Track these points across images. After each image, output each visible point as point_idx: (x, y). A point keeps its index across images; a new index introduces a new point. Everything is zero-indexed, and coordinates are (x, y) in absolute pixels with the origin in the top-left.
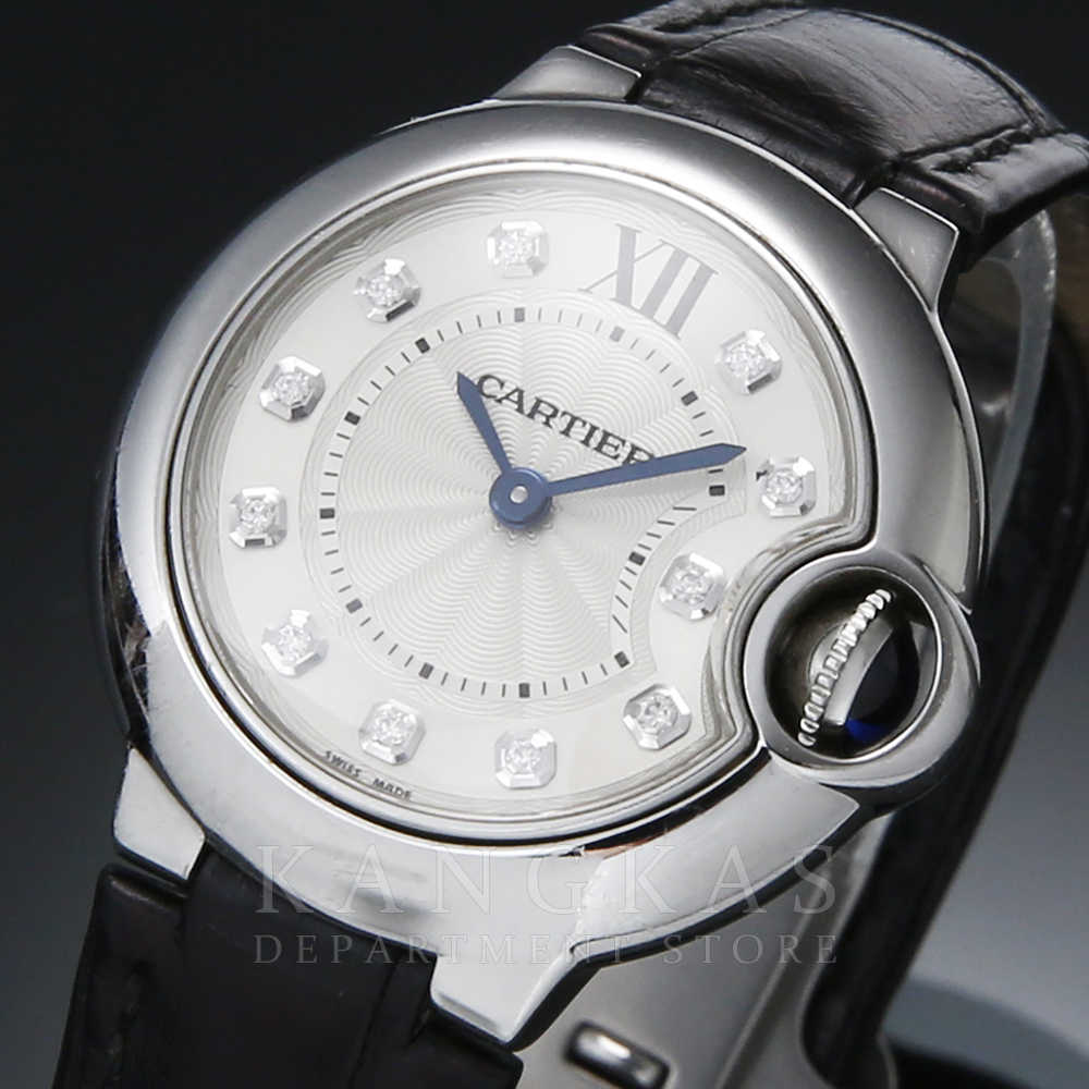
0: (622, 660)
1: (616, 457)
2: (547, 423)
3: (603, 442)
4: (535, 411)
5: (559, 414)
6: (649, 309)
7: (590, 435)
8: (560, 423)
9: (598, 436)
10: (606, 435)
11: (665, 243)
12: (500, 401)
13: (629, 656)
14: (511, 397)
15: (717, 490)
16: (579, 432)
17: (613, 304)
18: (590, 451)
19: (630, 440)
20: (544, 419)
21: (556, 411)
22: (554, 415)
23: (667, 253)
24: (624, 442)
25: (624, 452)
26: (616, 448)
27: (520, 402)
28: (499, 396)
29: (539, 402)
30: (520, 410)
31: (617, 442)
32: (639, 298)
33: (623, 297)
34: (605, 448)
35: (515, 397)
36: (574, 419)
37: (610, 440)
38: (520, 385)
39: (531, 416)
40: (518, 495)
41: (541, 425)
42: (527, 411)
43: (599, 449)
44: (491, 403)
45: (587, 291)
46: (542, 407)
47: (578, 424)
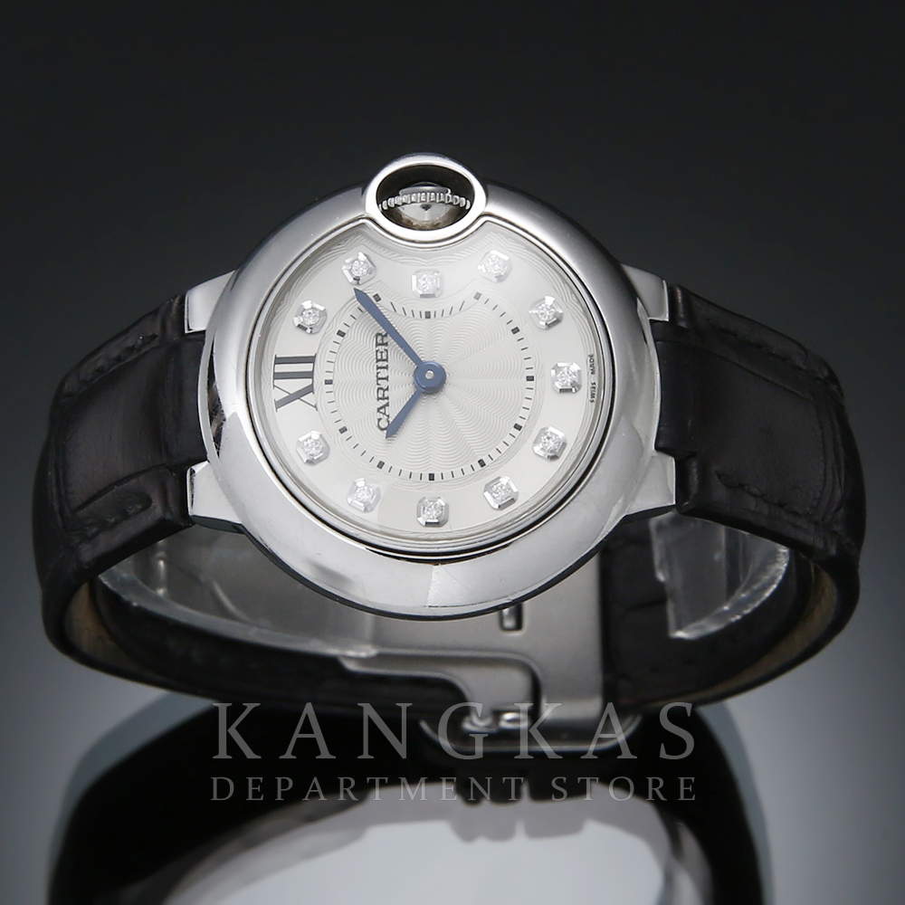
0: (478, 296)
1: (386, 350)
2: (387, 389)
3: (382, 360)
4: (383, 399)
5: (380, 386)
6: (310, 375)
7: (382, 368)
8: (383, 384)
9: (380, 364)
10: (378, 361)
11: (274, 386)
12: (388, 416)
14: (383, 412)
15: (377, 297)
16: (383, 373)
17: (316, 392)
18: (390, 363)
19: (375, 349)
20: (386, 392)
21: (379, 389)
22: (382, 389)
23: (278, 382)
24: (377, 351)
25: (382, 348)
26: (382, 353)
27: (384, 407)
28: (386, 417)
29: (379, 399)
30: (387, 405)
31: (379, 354)
33: (310, 389)
34: (384, 358)
35: (382, 410)
36: (378, 379)
37: (379, 357)
38: (376, 411)
39: (387, 398)
40: (430, 375)
41: (390, 391)
42: (386, 401)
43: (386, 360)
44: (391, 420)
45: (315, 407)
46: (380, 396)
47: (380, 376)
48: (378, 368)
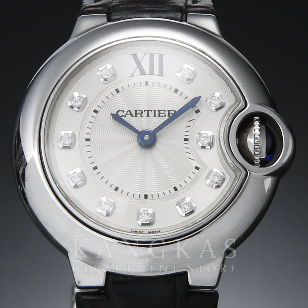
0: (197, 168)
1: (165, 116)
2: (141, 116)
3: (160, 113)
4: (136, 114)
5: (143, 112)
6: (152, 73)
7: (155, 113)
8: (145, 114)
9: (157, 113)
10: (159, 111)
11: (146, 53)
13: (198, 166)
14: (128, 114)
15: (198, 111)
16: (152, 114)
17: (141, 76)
18: (157, 118)
19: (166, 110)
20: (140, 115)
22: (142, 113)
23: (148, 56)
24: (165, 111)
25: (167, 113)
26: (164, 113)
27: (131, 114)
28: (124, 115)
29: (136, 111)
30: (132, 116)
32: (147, 71)
33: (143, 73)
34: (161, 115)
35: (129, 113)
36: (148, 111)
38: (128, 109)
39: (136, 116)
40: (146, 138)
41: (140, 117)
42: (134, 115)
43: (159, 116)
44: (123, 118)
45: (132, 76)
46: (138, 112)
47: (150, 112)
48: (155, 111)
